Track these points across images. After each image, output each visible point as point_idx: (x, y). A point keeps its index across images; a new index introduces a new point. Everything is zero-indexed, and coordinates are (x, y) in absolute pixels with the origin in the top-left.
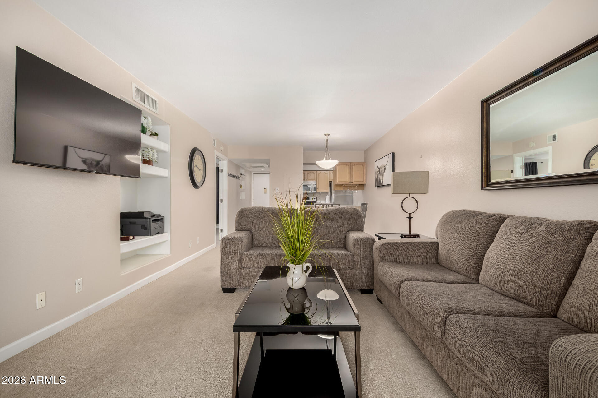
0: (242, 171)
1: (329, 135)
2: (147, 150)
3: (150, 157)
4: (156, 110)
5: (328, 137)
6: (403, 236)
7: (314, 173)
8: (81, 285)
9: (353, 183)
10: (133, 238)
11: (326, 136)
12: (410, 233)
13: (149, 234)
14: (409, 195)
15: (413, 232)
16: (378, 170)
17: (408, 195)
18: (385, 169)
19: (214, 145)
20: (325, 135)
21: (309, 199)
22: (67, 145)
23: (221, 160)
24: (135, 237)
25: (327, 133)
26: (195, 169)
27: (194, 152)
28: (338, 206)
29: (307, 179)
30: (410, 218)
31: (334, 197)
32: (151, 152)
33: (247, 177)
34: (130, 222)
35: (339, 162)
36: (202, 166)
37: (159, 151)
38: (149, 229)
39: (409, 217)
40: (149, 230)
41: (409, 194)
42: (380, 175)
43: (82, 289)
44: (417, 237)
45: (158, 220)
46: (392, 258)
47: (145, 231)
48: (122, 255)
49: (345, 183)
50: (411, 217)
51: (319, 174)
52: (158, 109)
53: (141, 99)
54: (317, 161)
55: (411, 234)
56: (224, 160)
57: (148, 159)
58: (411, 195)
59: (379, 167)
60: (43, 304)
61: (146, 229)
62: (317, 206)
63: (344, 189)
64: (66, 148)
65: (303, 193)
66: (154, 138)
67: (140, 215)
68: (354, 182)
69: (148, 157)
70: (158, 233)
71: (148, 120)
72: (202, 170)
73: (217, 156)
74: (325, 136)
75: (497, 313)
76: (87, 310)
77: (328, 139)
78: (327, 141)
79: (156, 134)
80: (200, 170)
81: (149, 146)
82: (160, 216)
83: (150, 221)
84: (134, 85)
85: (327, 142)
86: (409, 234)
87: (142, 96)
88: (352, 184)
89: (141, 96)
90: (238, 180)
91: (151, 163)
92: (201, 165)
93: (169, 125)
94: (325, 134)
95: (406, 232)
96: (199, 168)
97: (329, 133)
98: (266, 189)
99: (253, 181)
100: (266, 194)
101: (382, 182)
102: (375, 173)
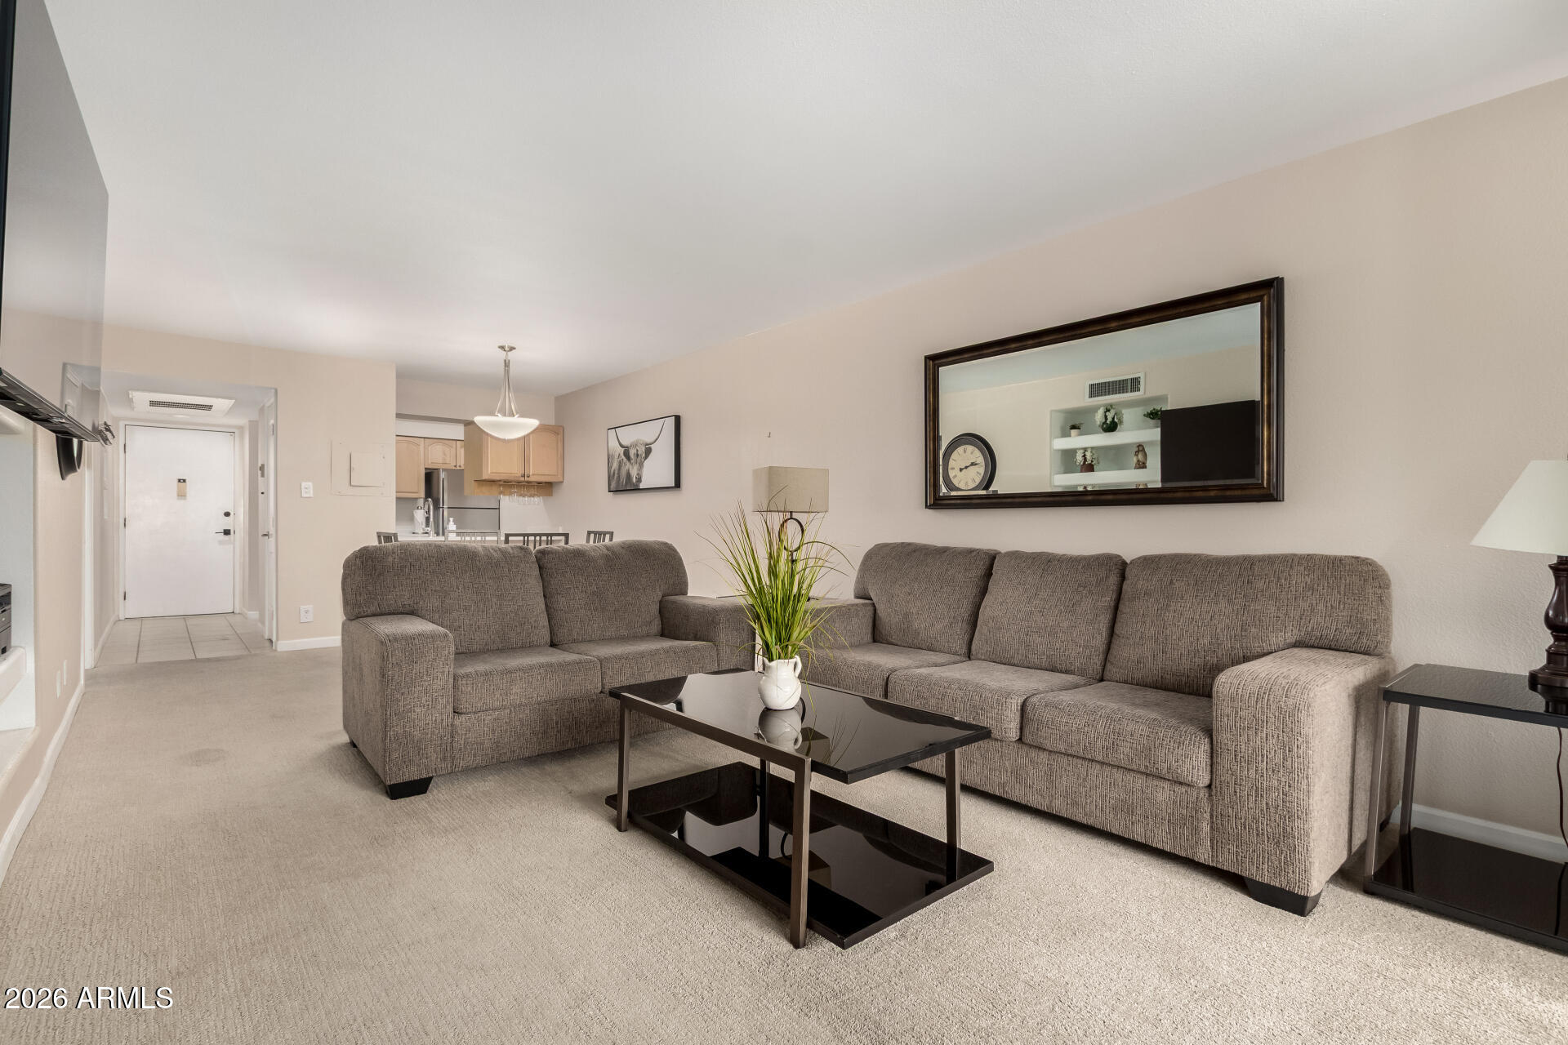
1: (512, 349)
5: (509, 353)
9: (532, 479)
11: (504, 350)
14: (791, 515)
16: (622, 450)
18: (648, 451)
20: (502, 348)
25: (507, 345)
35: (540, 425)
41: (791, 513)
42: (628, 463)
49: (509, 477)
54: (476, 416)
59: (624, 443)
62: (511, 538)
68: (533, 475)
74: (500, 350)
77: (509, 361)
78: (507, 364)
85: (506, 366)
88: (528, 482)
94: (501, 345)
97: (513, 345)
98: (184, 481)
99: (125, 452)
100: (185, 499)
101: (639, 480)
102: (610, 458)
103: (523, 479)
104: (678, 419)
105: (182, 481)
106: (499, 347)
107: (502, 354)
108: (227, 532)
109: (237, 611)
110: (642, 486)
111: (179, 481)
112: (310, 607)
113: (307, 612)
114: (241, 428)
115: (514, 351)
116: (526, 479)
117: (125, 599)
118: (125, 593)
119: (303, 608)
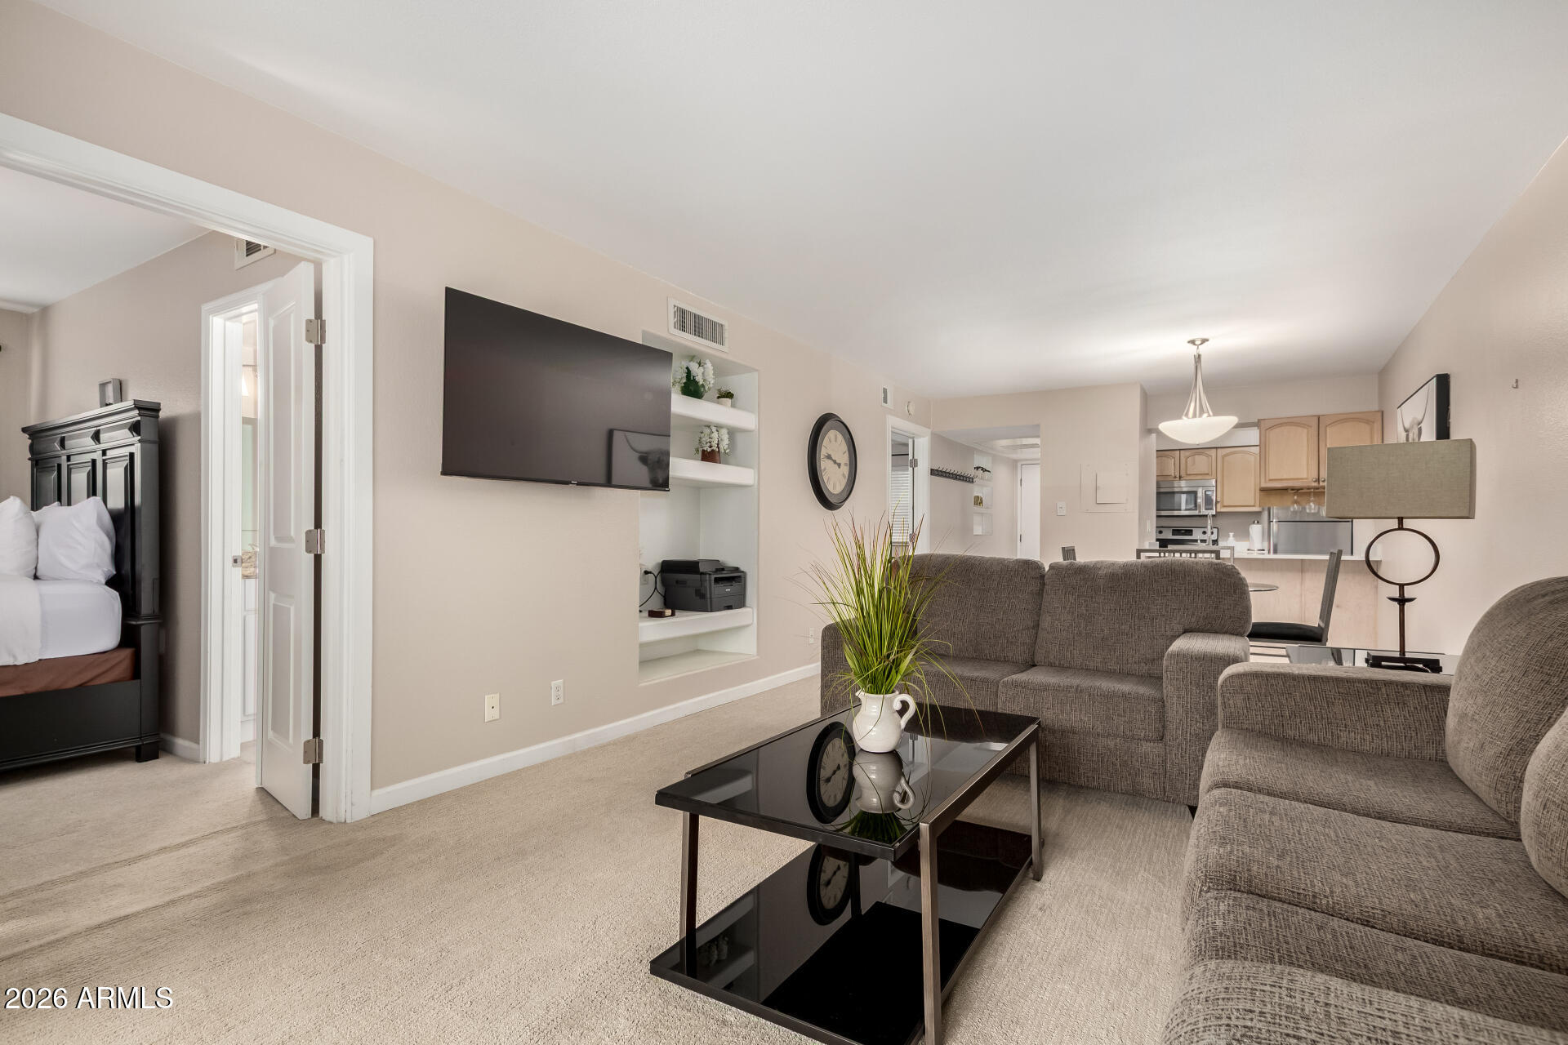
0: (980, 461)
1: (1204, 341)
2: (707, 431)
3: (713, 444)
4: (722, 343)
5: (1201, 347)
6: (1375, 661)
7: (1209, 456)
8: (561, 693)
10: (673, 614)
11: (1195, 344)
12: (1402, 650)
13: (709, 608)
14: (1401, 522)
15: (1414, 649)
16: (1405, 436)
17: (1394, 524)
18: (1420, 432)
19: (885, 401)
20: (1192, 342)
21: (1191, 535)
22: (611, 427)
23: (913, 438)
24: (677, 613)
25: (1198, 338)
26: (824, 465)
27: (823, 422)
28: (1213, 555)
29: (1183, 474)
30: (1402, 601)
31: (1274, 526)
32: (715, 435)
33: (1001, 474)
34: (677, 582)
36: (847, 454)
37: (732, 432)
38: (708, 596)
39: (1397, 595)
40: (709, 600)
41: (1401, 520)
43: (561, 700)
44: (1421, 666)
45: (729, 580)
46: (1267, 723)
47: (700, 602)
48: (642, 646)
49: (1297, 484)
50: (1407, 596)
51: (1224, 457)
52: (726, 342)
53: (687, 325)
54: (1160, 422)
55: (1408, 655)
56: (920, 436)
57: (709, 450)
58: (1407, 523)
59: (1407, 426)
60: (495, 714)
61: (703, 596)
63: (1296, 502)
64: (610, 434)
65: (1158, 516)
66: (725, 405)
67: (691, 567)
69: (709, 444)
70: (729, 607)
71: (704, 368)
72: (846, 464)
73: (893, 428)
74: (1191, 345)
75: (1412, 923)
76: (570, 741)
77: (1199, 356)
78: (1198, 358)
79: (729, 395)
80: (839, 465)
81: (711, 423)
82: (737, 569)
83: (710, 580)
84: (673, 302)
85: (1196, 361)
86: (1397, 655)
87: (689, 322)
89: (687, 321)
90: (970, 485)
91: (717, 458)
92: (845, 453)
93: (757, 370)
94: (1190, 339)
95: (1390, 646)
96: (838, 461)
97: (1205, 337)
99: (1021, 485)
103: (1316, 484)
106: (1189, 342)
107: (1193, 350)
115: (1206, 343)
116: (1321, 484)
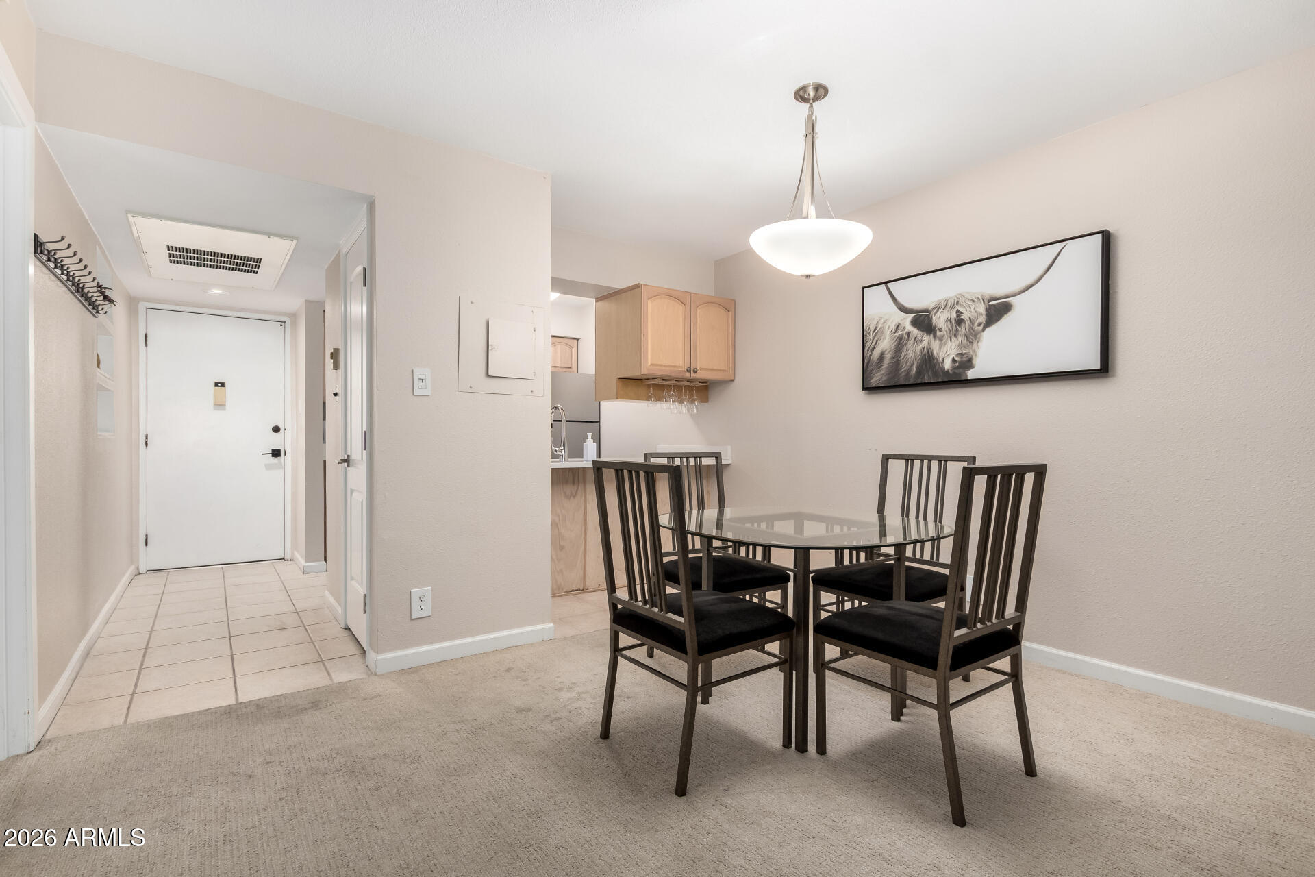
9: (698, 375)
16: (907, 317)
18: (998, 311)
42: (927, 338)
49: (673, 372)
59: (915, 305)
63: (652, 397)
68: (700, 369)
98: (223, 385)
99: (146, 346)
100: (225, 409)
101: (968, 363)
102: (866, 337)
103: (688, 375)
104: (1107, 239)
105: (222, 385)
108: (276, 453)
109: (288, 557)
110: (971, 374)
111: (216, 385)
112: (426, 590)
113: (422, 599)
114: (293, 316)
116: (693, 375)
117: (146, 545)
118: (147, 536)
119: (416, 592)
